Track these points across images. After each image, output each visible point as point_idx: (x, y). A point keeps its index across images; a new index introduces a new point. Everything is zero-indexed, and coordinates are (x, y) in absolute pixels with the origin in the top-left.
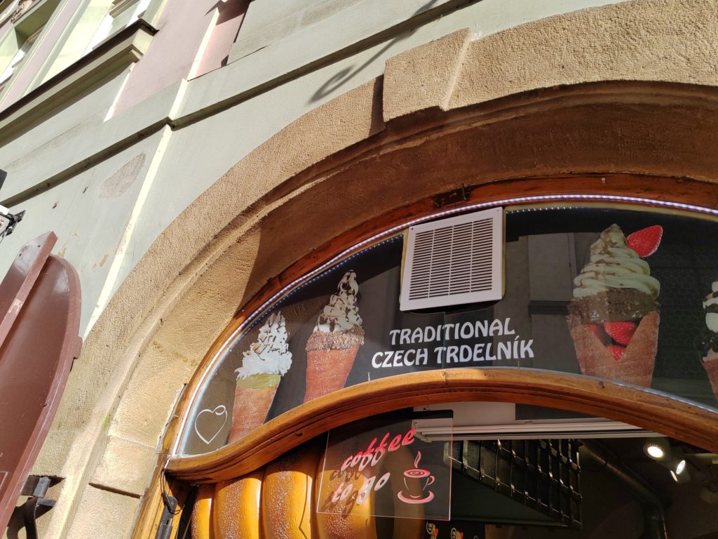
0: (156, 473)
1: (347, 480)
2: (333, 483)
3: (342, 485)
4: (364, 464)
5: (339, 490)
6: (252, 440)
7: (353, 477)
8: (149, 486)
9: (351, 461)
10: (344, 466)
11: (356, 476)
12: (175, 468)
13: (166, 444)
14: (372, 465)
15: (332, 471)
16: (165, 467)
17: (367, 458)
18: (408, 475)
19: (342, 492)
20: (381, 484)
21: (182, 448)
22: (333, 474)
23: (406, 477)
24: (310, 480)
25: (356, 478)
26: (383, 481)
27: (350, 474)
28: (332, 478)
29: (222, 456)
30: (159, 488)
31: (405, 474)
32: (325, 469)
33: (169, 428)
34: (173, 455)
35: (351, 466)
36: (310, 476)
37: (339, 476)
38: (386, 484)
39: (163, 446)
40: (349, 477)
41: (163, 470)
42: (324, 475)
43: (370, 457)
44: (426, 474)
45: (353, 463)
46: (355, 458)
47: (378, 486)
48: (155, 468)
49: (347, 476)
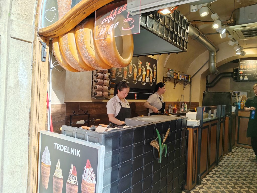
0: (35, 35)
1: (104, 28)
2: (99, 29)
3: (102, 29)
4: (109, 21)
5: (102, 31)
6: (67, 16)
7: (106, 26)
8: (34, 39)
9: (105, 20)
10: (102, 23)
11: (107, 26)
12: (41, 32)
13: (36, 24)
14: (112, 20)
15: (98, 26)
16: (38, 32)
17: (110, 18)
18: (125, 21)
19: (103, 31)
20: (116, 26)
21: (43, 25)
22: (99, 26)
23: (124, 22)
24: (91, 30)
25: (107, 27)
26: (116, 25)
27: (105, 25)
28: (99, 28)
29: (57, 24)
30: (38, 39)
31: (124, 21)
32: (96, 26)
33: (35, 18)
34: (39, 28)
35: (105, 22)
36: (91, 29)
37: (101, 27)
38: (118, 26)
39: (35, 25)
40: (105, 27)
41: (37, 33)
42: (96, 27)
43: (111, 18)
44: (131, 19)
45: (106, 21)
46: (106, 19)
47: (115, 27)
48: (34, 33)
49: (104, 27)
